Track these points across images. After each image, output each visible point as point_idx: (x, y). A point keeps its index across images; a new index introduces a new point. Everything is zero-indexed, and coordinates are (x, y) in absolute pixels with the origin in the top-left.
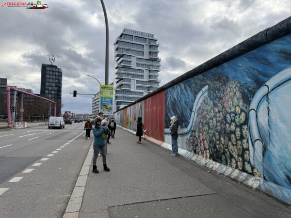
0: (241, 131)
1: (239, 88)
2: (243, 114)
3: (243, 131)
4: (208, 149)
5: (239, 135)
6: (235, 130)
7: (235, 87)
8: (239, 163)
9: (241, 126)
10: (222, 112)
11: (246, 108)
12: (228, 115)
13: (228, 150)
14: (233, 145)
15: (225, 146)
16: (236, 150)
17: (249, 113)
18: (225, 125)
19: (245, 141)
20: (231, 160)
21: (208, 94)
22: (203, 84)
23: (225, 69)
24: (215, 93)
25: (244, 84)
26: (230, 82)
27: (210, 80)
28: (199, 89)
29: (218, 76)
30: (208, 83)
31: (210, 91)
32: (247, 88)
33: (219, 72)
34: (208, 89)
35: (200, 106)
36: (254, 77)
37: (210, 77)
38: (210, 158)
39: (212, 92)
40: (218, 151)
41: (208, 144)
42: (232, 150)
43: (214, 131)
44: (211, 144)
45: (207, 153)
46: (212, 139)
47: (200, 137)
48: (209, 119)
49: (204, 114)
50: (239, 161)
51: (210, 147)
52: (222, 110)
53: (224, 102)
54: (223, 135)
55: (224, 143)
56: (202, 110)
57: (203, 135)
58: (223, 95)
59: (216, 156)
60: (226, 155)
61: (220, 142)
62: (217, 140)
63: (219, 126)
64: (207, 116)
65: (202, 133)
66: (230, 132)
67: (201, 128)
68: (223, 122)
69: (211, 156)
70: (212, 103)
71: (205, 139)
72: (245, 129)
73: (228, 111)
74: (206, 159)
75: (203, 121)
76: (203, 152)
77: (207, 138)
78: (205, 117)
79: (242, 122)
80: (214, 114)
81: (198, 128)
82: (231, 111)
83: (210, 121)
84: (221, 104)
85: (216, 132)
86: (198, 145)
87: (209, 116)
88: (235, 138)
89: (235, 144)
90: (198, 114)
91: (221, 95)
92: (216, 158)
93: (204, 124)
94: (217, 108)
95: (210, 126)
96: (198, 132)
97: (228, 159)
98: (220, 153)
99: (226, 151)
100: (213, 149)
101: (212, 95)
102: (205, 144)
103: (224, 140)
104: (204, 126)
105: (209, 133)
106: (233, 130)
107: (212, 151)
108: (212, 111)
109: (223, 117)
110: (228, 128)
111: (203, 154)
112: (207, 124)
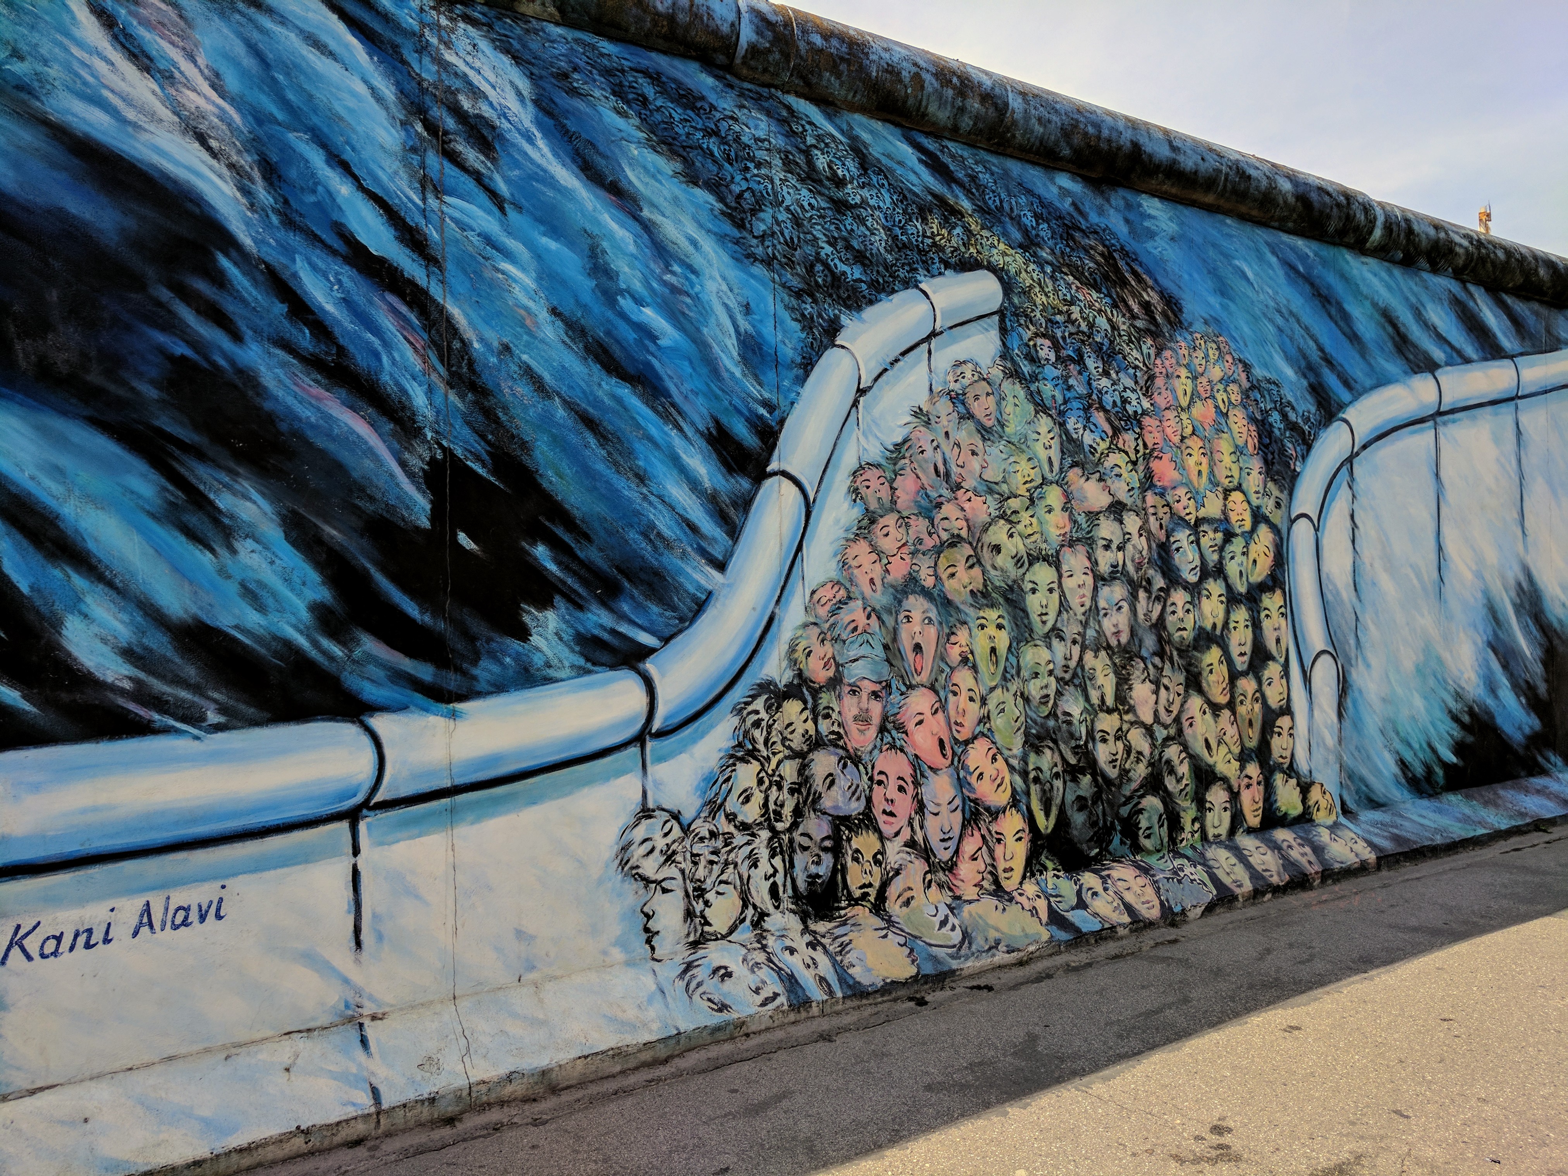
0: (1256, 625)
1: (1246, 394)
2: (1264, 535)
3: (1266, 624)
4: (1015, 803)
5: (1248, 649)
6: (1226, 624)
7: (1226, 381)
8: (1246, 798)
10: (1141, 512)
11: (1278, 505)
12: (1182, 536)
13: (1185, 748)
14: (1215, 709)
15: (1161, 733)
16: (1232, 732)
18: (1163, 597)
19: (1273, 670)
20: (1201, 805)
21: (1005, 354)
22: (934, 244)
23: (1152, 235)
24: (1080, 373)
25: (1269, 381)
26: (1189, 337)
27: (1021, 246)
28: (881, 269)
29: (1099, 258)
30: (998, 259)
31: (1026, 339)
32: (1282, 407)
33: (1112, 233)
34: (1001, 312)
35: (899, 440)
36: (1307, 369)
37: (1017, 221)
38: (1032, 867)
39: (1046, 350)
40: (1108, 781)
41: (1014, 762)
42: (1206, 740)
43: (1076, 650)
44: (1048, 752)
45: (999, 841)
46: (1053, 714)
47: (910, 726)
48: (1018, 561)
49: (960, 514)
50: (1248, 786)
51: (1036, 780)
52: (1139, 503)
53: (1153, 450)
54: (1150, 666)
55: (1156, 713)
56: (928, 478)
57: (943, 706)
58: (1146, 404)
59: (1094, 824)
60: (1170, 783)
61: (1126, 717)
62: (1102, 710)
63: (1120, 608)
64: (999, 533)
65: (932, 688)
66: (1195, 639)
67: (918, 639)
68: (1149, 581)
69: (1043, 847)
70: (1051, 435)
71: (978, 730)
72: (1275, 614)
73: (1183, 514)
74: (998, 891)
75: (953, 575)
76: (957, 852)
77: (998, 722)
78: (970, 544)
79: (1259, 579)
80: (1075, 522)
81: (879, 651)
82: (1202, 513)
83: (1028, 577)
84: (1135, 463)
85: (1096, 657)
86: (877, 812)
87: (1017, 538)
88: (1224, 668)
89: (1223, 700)
90: (873, 506)
91: (1133, 396)
92: (1091, 839)
93: (962, 607)
94: (1101, 480)
95: (1035, 619)
96: (877, 688)
97: (1186, 804)
98: (1127, 791)
99: (1168, 762)
100: (1065, 782)
101: (1050, 371)
102: (973, 780)
103: (1156, 692)
104: (965, 623)
105: (1025, 673)
106: (1214, 626)
107: (1058, 801)
108: (1054, 496)
109: (1150, 547)
110: (1180, 613)
111: (951, 867)
112: (992, 606)
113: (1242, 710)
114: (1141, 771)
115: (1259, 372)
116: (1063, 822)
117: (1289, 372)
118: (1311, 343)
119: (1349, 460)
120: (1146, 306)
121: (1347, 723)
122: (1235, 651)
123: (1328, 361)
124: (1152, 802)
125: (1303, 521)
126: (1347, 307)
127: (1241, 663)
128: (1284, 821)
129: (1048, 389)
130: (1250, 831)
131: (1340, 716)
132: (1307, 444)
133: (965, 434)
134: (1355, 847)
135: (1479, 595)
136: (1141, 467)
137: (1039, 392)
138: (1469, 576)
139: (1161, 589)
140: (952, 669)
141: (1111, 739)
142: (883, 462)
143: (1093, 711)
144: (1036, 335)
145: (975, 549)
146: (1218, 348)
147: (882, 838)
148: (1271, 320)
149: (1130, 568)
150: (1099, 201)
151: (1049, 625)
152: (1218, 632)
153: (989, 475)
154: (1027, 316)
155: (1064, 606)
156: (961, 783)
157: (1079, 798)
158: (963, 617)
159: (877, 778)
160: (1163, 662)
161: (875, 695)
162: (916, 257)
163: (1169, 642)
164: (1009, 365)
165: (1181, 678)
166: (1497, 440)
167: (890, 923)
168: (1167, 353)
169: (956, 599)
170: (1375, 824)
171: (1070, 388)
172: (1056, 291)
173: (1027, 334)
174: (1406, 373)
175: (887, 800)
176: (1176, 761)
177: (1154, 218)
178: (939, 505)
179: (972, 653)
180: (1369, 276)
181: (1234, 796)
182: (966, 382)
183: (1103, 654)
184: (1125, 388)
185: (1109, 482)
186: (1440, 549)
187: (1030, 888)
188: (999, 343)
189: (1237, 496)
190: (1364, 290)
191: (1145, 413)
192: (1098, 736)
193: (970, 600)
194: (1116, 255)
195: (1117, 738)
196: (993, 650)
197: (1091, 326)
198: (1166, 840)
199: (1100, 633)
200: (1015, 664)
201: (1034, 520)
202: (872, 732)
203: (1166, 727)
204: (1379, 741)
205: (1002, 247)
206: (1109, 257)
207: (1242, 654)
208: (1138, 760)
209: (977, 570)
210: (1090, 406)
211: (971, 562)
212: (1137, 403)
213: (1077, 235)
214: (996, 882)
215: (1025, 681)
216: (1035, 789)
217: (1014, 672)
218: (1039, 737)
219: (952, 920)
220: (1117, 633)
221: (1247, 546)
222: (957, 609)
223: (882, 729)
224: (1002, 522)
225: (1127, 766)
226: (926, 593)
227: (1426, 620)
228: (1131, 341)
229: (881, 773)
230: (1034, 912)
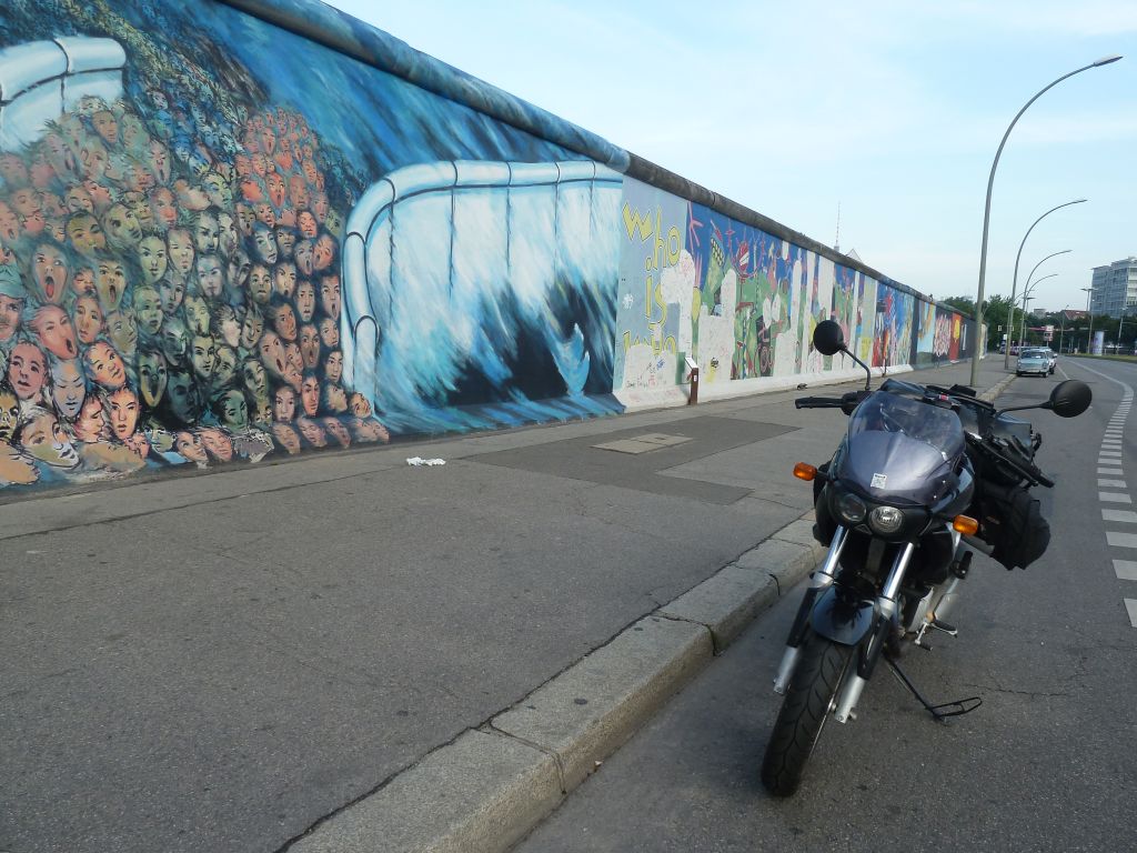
0: (318, 295)
1: (316, 153)
2: (326, 242)
3: (325, 295)
4: (128, 384)
5: (311, 308)
6: (295, 292)
7: (302, 143)
8: (306, 397)
9: (316, 279)
10: (233, 215)
11: (337, 224)
12: (264, 235)
13: (262, 364)
14: (286, 342)
15: (243, 353)
16: (297, 357)
17: (345, 241)
18: (248, 269)
19: (329, 324)
20: (273, 399)
21: (127, 97)
22: (69, 14)
23: (249, 40)
24: (187, 119)
25: (334, 148)
26: (275, 111)
27: (141, 28)
28: (22, 23)
29: (205, 47)
30: (121, 32)
31: (144, 90)
32: (344, 166)
33: (216, 33)
34: (124, 69)
35: (35, 139)
36: (362, 144)
37: (140, 11)
38: (141, 424)
39: (161, 100)
40: (202, 379)
41: (129, 360)
42: (278, 361)
43: (179, 296)
44: (155, 357)
45: (115, 408)
46: (160, 333)
47: (43, 329)
48: (134, 233)
49: (87, 197)
50: (308, 391)
51: (145, 373)
52: (231, 209)
53: (243, 178)
54: (237, 312)
55: (240, 341)
56: (59, 169)
57: (70, 319)
58: (239, 147)
59: (191, 403)
60: (250, 384)
61: (217, 341)
62: (198, 334)
63: (214, 273)
64: (119, 213)
65: (62, 307)
66: (271, 299)
67: (50, 274)
68: (237, 259)
69: (150, 414)
70: (163, 156)
71: (99, 337)
72: (332, 289)
73: (265, 220)
74: (114, 438)
75: (80, 236)
76: (80, 412)
77: (116, 334)
78: (95, 217)
79: (321, 268)
80: (181, 214)
81: (16, 278)
82: (279, 222)
83: (142, 244)
84: (229, 184)
85: (195, 301)
86: (14, 381)
87: (133, 219)
88: (293, 319)
89: (293, 338)
90: (12, 180)
91: (230, 141)
92: (189, 412)
93: (88, 258)
94: (201, 190)
95: (147, 272)
96: (14, 302)
97: (263, 397)
98: (217, 385)
99: (249, 371)
100: (168, 376)
101: (163, 114)
102: (95, 368)
103: (241, 327)
104: (89, 268)
105: (137, 305)
106: (286, 292)
107: (163, 387)
108: (164, 196)
109: (239, 238)
110: (261, 282)
111: (76, 421)
112: (113, 259)
113: (306, 345)
114: (228, 374)
115: (326, 141)
116: (166, 400)
117: (349, 145)
118: (367, 130)
119: (390, 206)
120: (243, 86)
121: (381, 360)
122: (301, 308)
123: (379, 143)
124: (237, 395)
125: (355, 238)
126: (394, 112)
127: (305, 317)
128: (333, 413)
129: (161, 126)
130: (309, 417)
131: (376, 355)
132: (360, 191)
133: (91, 145)
134: (377, 431)
135: (476, 296)
136: (234, 186)
137: (154, 126)
138: (470, 285)
139: (247, 265)
140: (79, 297)
141: (205, 353)
142: (22, 153)
143: (190, 335)
144: (153, 89)
145: (99, 221)
146: (297, 121)
147: (17, 398)
148: (338, 111)
149: (223, 248)
150: (207, 10)
151: (159, 277)
152: (289, 296)
153: (111, 174)
154: (145, 75)
155: (170, 266)
156: (84, 370)
157: (179, 387)
158: (88, 264)
159: (13, 360)
160: (247, 309)
161: (13, 306)
162: (52, 19)
163: (252, 298)
164: (129, 105)
165: (261, 321)
166: (494, 208)
167: (23, 451)
168: (258, 118)
169: (83, 252)
170: (395, 419)
171: (179, 128)
172: (170, 63)
173: (145, 87)
174: (433, 158)
175: (22, 375)
176: (255, 371)
177: (250, 29)
178: (69, 188)
179: (95, 288)
180: (410, 95)
181: (298, 396)
182: (93, 110)
183: (200, 299)
184: (223, 135)
185: (208, 193)
186: (451, 266)
187: (138, 438)
188: (121, 89)
189: (306, 215)
190: (407, 103)
191: (238, 152)
192: (195, 350)
193: (94, 253)
194: (219, 47)
195: (210, 353)
196: (113, 288)
197: (198, 90)
198: (246, 417)
199: (198, 286)
200: (130, 298)
201: (148, 209)
202: (10, 331)
203: (248, 350)
204: (403, 372)
205: (126, 25)
206: (214, 48)
207: (306, 312)
208: (226, 368)
209: (99, 235)
210: (195, 142)
211: (94, 229)
212: (232, 145)
213: (189, 29)
214: (112, 432)
215: (137, 311)
216: (144, 379)
217: (129, 303)
218: (148, 346)
219: (73, 452)
220: (212, 288)
221: (313, 246)
222: (83, 258)
223: (19, 329)
224: (122, 206)
225: (217, 370)
226: (56, 244)
227: (440, 307)
228: (229, 105)
229: (17, 357)
230: (138, 451)
